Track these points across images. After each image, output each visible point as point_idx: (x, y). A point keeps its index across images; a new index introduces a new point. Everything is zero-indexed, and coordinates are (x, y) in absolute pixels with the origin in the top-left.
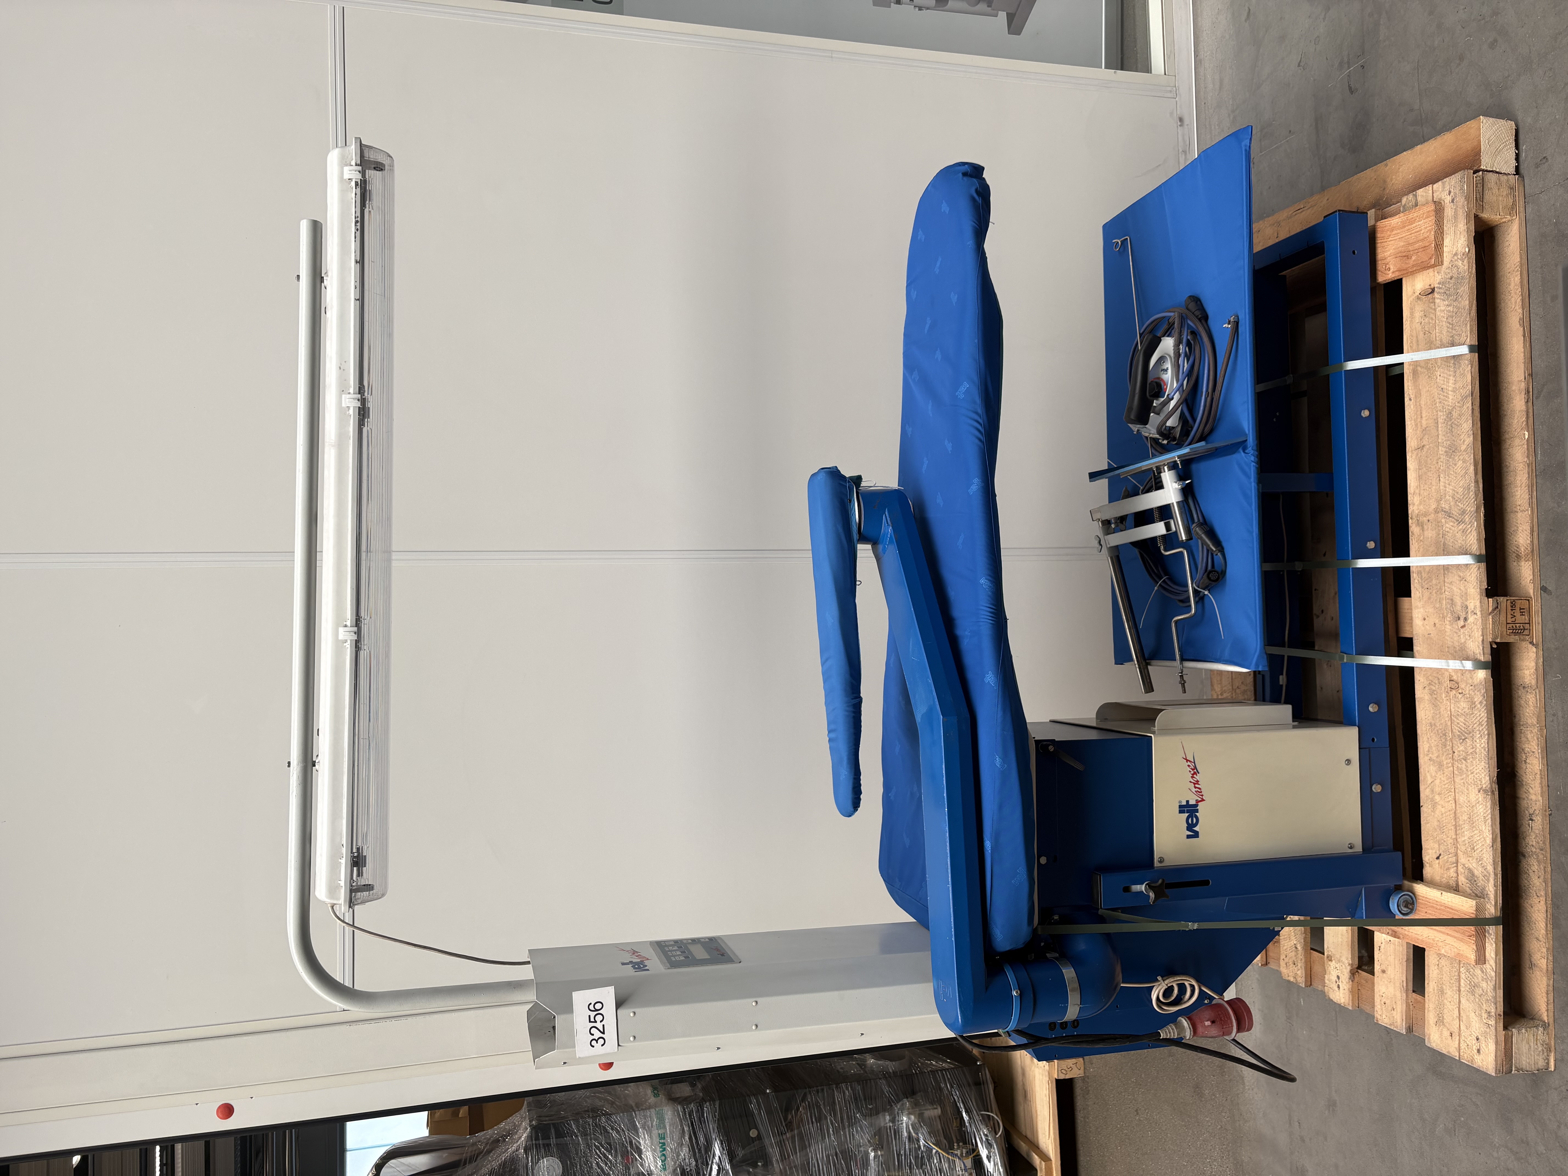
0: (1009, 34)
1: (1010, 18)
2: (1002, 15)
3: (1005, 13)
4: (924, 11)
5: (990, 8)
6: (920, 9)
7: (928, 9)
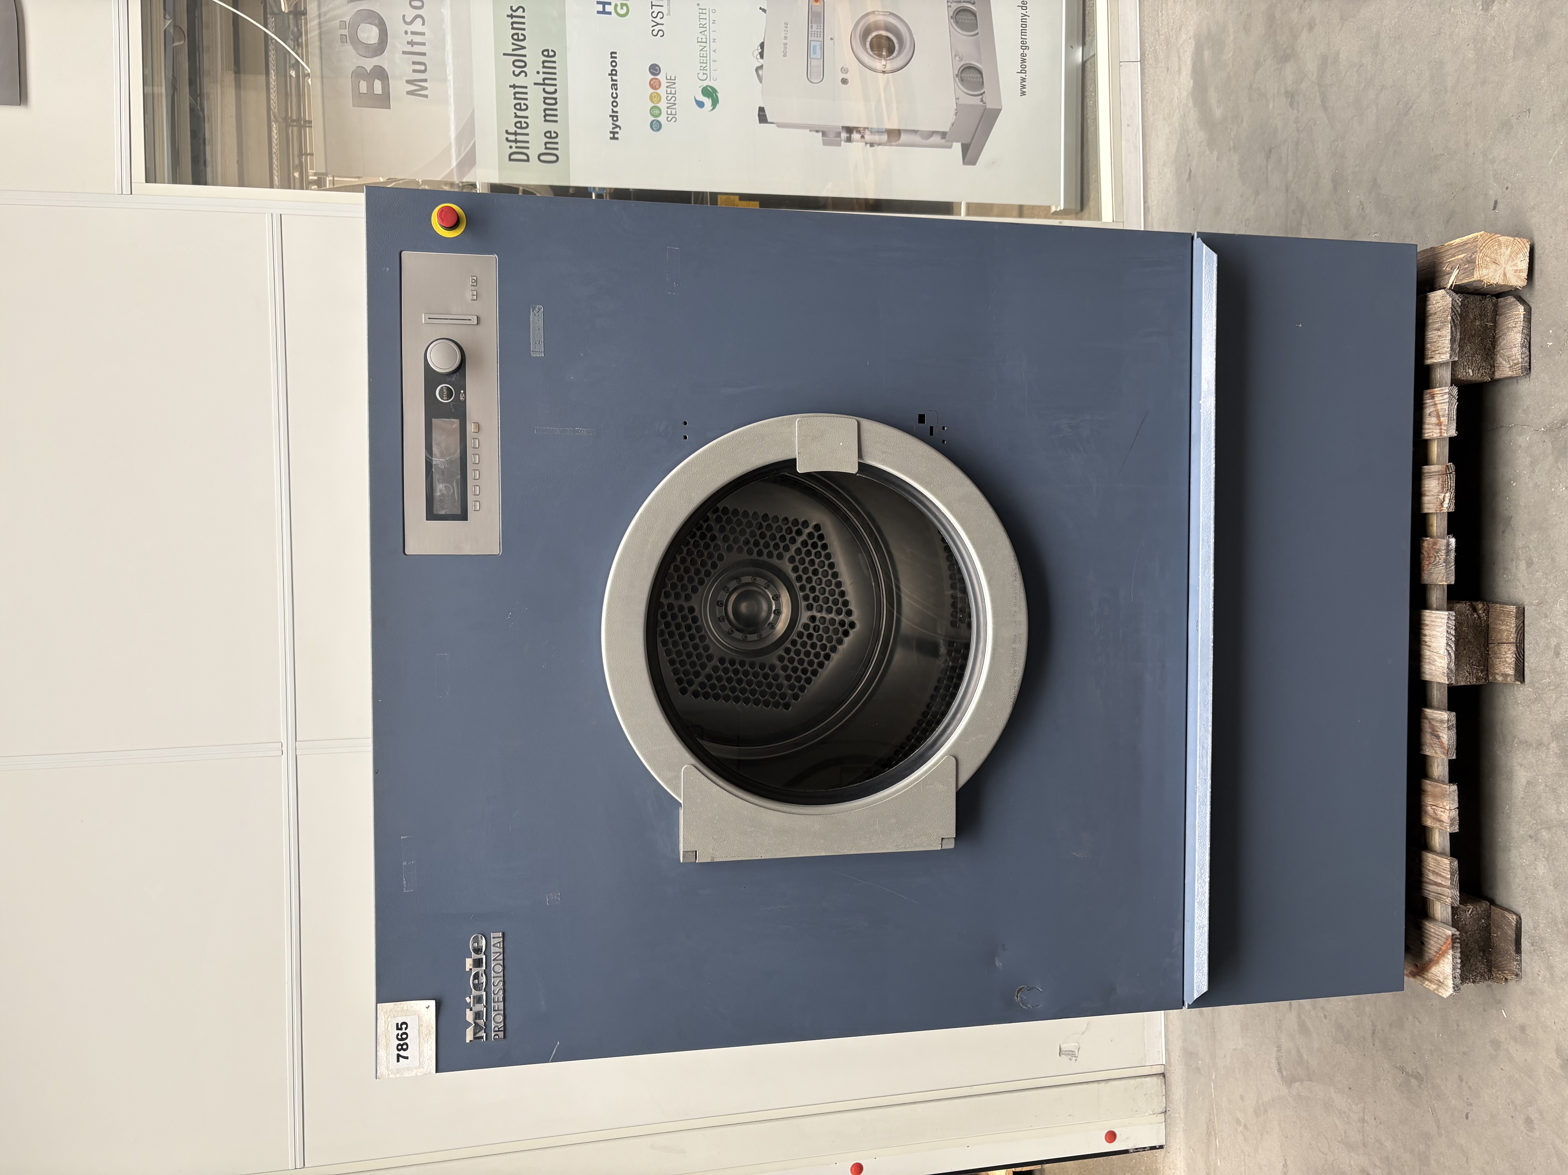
0: (964, 163)
1: (965, 149)
2: (957, 147)
3: (959, 144)
4: (876, 148)
5: (943, 141)
6: (872, 145)
7: (879, 144)
